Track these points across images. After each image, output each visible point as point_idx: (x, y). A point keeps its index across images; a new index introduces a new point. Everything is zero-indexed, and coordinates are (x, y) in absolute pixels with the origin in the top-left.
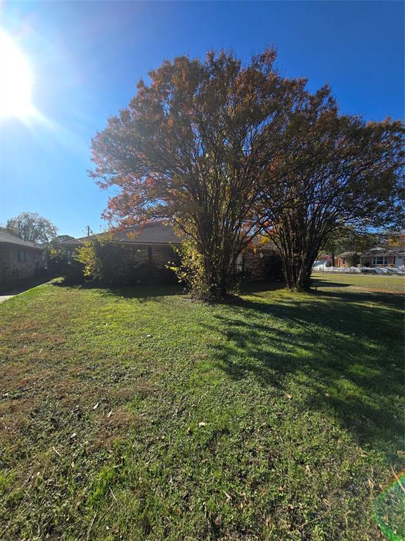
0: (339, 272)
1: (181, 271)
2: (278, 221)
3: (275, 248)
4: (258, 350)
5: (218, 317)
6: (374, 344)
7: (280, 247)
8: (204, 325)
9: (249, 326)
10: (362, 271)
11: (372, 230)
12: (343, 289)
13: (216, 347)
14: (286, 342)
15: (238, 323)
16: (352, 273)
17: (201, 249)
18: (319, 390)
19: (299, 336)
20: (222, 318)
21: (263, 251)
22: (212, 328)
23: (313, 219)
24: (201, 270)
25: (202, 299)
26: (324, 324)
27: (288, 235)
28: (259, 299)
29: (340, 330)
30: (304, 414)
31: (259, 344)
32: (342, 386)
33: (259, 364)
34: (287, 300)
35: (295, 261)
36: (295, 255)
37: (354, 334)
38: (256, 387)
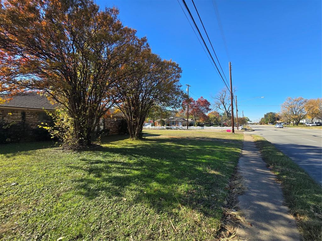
0: (157, 129)
1: (53, 130)
2: (124, 100)
3: (123, 115)
4: (110, 176)
5: (83, 160)
6: (168, 161)
7: (126, 115)
8: (71, 167)
9: (105, 163)
10: (166, 128)
11: (168, 108)
12: (157, 137)
13: (79, 181)
14: (126, 168)
15: (97, 162)
16: (162, 129)
17: (71, 114)
18: (141, 191)
19: (134, 164)
20: (86, 160)
21: (117, 117)
22: (77, 168)
23: (142, 101)
24: (72, 129)
25: (71, 149)
26: (148, 156)
27: (130, 109)
28: (114, 145)
29: (155, 157)
30: (132, 207)
31: (110, 172)
32: (153, 186)
33: (108, 185)
34: (130, 145)
35: (134, 123)
36: (134, 119)
37: (160, 159)
38: (106, 200)
